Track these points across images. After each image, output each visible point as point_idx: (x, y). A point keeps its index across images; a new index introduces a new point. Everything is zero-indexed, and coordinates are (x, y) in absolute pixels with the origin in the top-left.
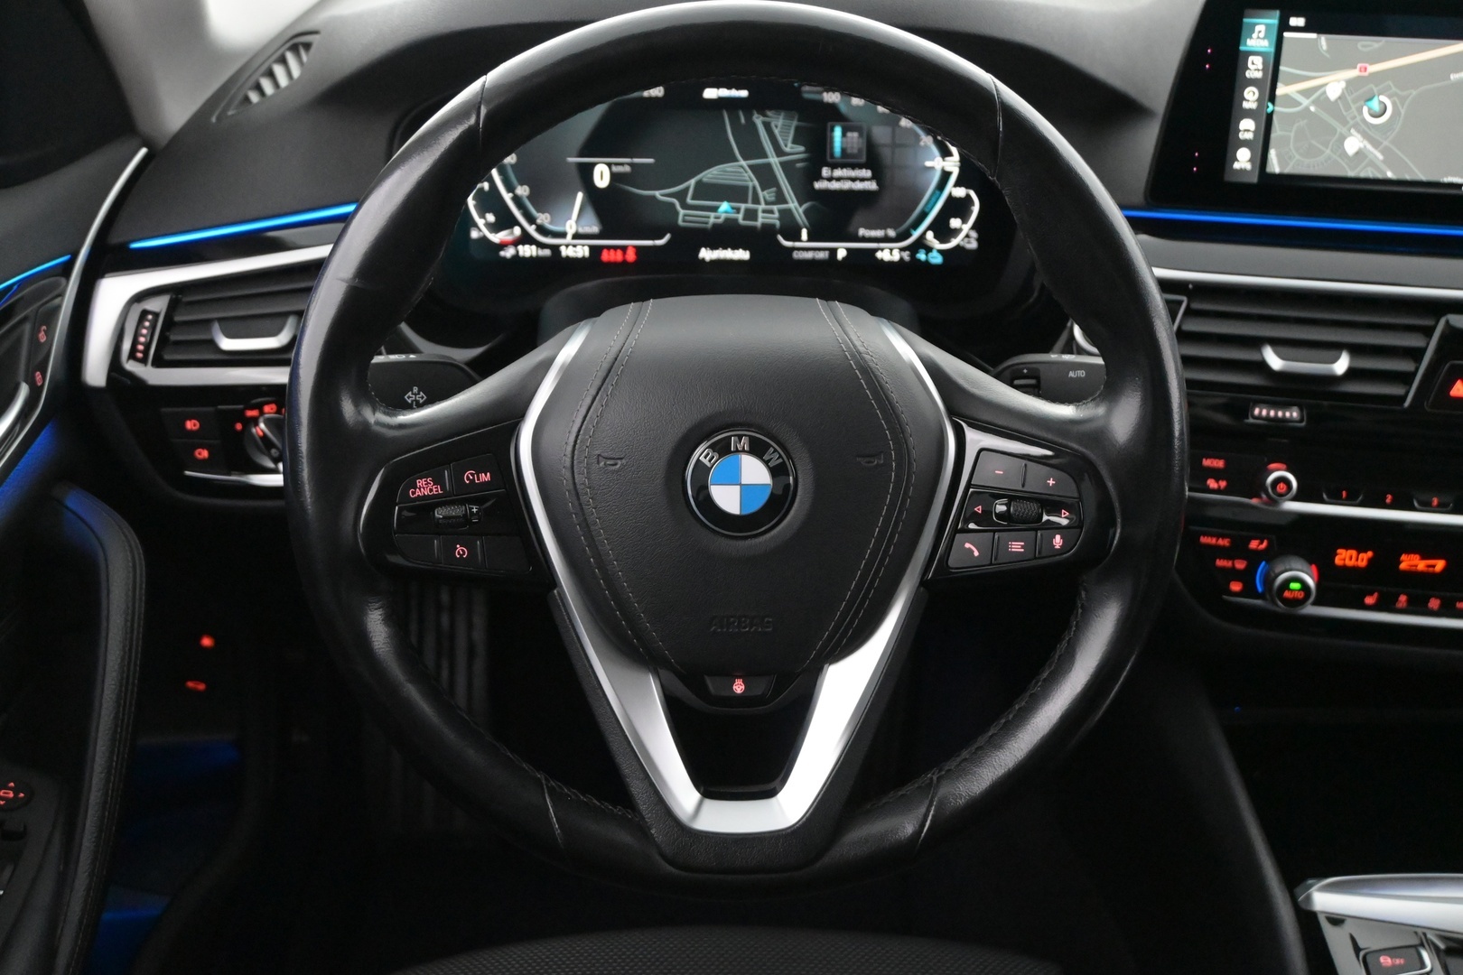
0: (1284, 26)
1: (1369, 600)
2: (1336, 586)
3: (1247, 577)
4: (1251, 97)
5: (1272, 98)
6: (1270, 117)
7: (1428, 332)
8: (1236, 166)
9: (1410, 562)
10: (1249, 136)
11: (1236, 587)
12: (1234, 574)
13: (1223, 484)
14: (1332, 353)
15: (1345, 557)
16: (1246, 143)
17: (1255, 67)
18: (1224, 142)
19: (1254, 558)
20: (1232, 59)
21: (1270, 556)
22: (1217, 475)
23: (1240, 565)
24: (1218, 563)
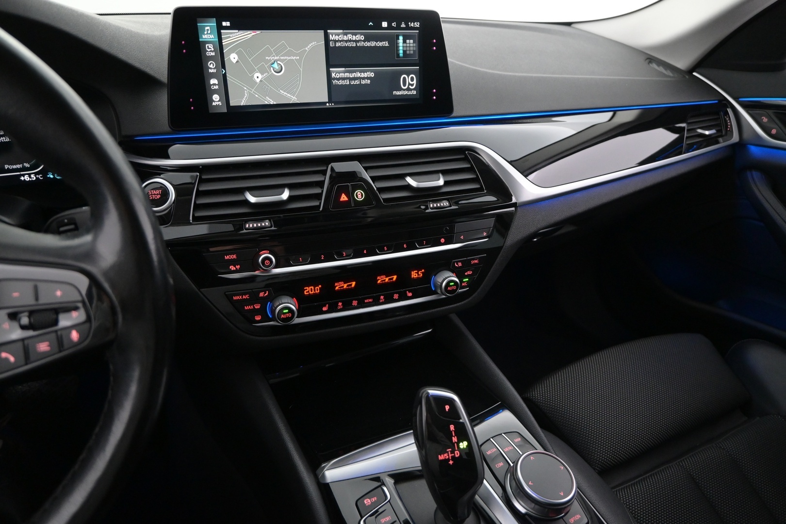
0: (220, 28)
1: (325, 309)
2: (307, 306)
3: (262, 311)
4: (212, 67)
5: (224, 66)
6: (225, 76)
7: (324, 173)
8: (214, 104)
9: (340, 286)
10: (216, 87)
11: (258, 318)
12: (255, 312)
13: (238, 267)
14: (280, 190)
15: (309, 290)
16: (215, 92)
17: (210, 50)
18: (203, 93)
19: (264, 301)
20: (197, 47)
21: (272, 298)
22: (233, 262)
23: (257, 306)
24: (246, 308)
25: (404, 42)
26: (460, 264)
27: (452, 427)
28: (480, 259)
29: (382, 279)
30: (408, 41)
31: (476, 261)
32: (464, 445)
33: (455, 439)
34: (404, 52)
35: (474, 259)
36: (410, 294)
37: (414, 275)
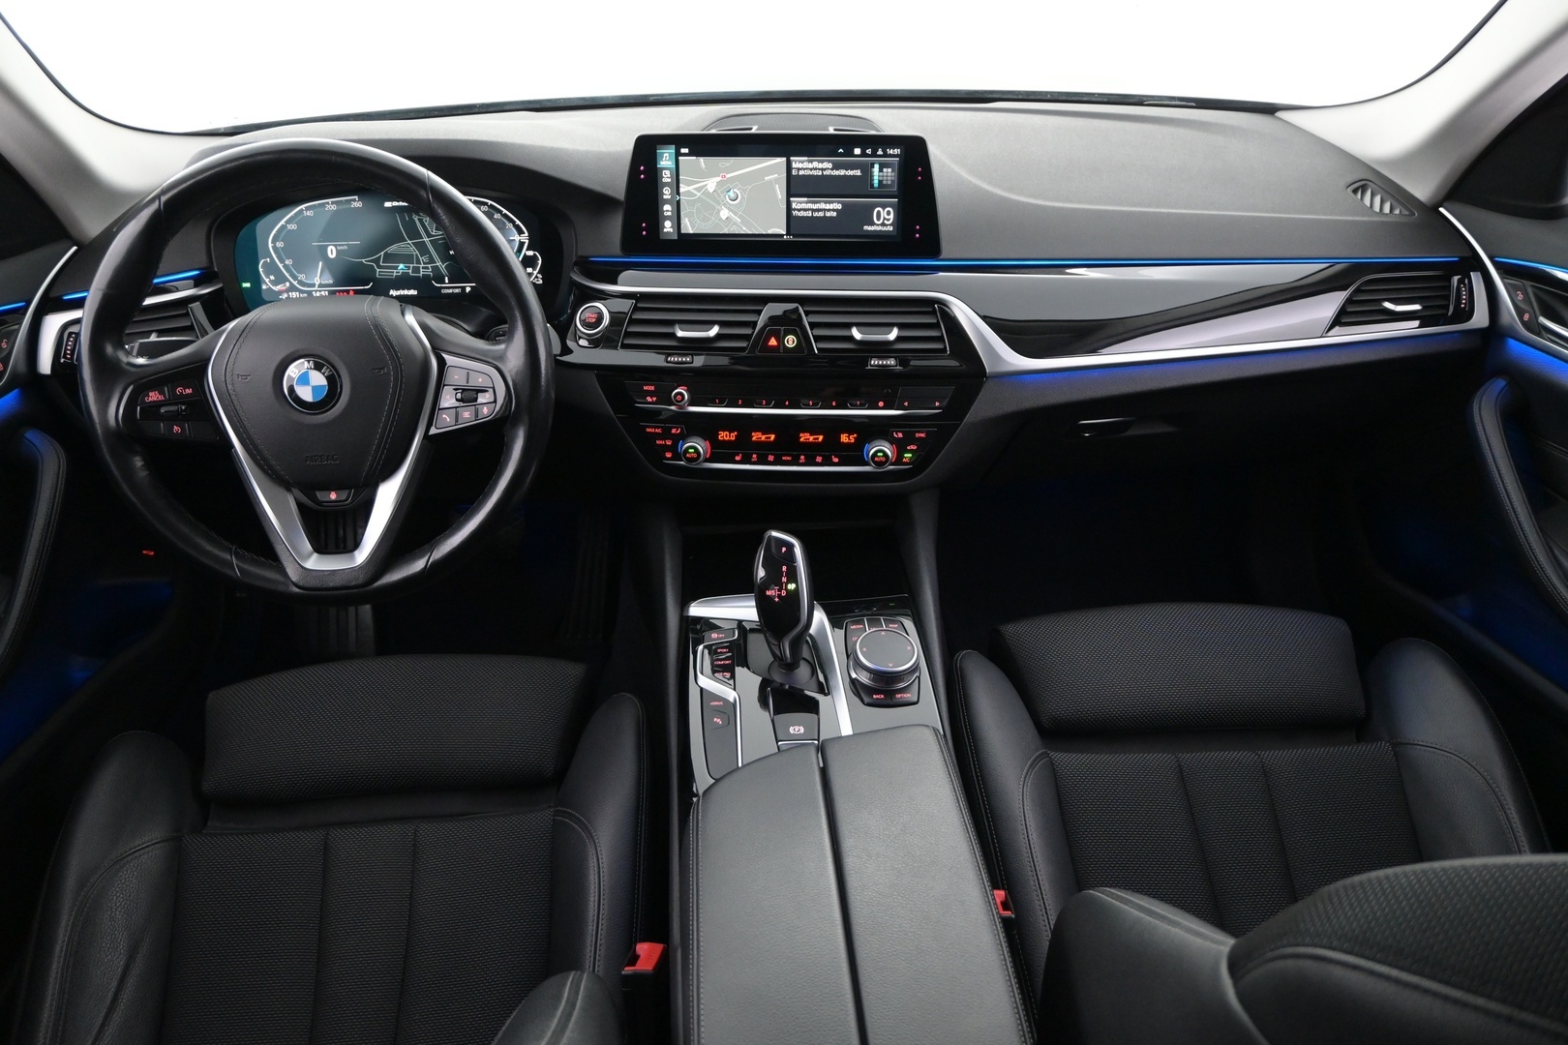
0: (678, 154)
1: (738, 458)
2: (720, 452)
3: (674, 448)
4: (667, 193)
5: (678, 193)
6: (678, 202)
7: (759, 312)
8: (665, 230)
9: (756, 436)
10: (669, 214)
11: (669, 455)
12: (666, 448)
13: (654, 399)
14: (709, 326)
15: (723, 436)
16: (668, 218)
17: (666, 177)
18: (656, 220)
19: (677, 439)
20: (654, 173)
21: (684, 437)
22: (650, 394)
23: (669, 443)
24: (658, 442)
25: (881, 170)
26: (900, 435)
27: (784, 568)
28: (927, 434)
29: (805, 437)
30: (885, 170)
31: (923, 435)
32: (792, 586)
33: (784, 579)
34: (880, 182)
35: (919, 432)
36: (836, 460)
37: (844, 438)
